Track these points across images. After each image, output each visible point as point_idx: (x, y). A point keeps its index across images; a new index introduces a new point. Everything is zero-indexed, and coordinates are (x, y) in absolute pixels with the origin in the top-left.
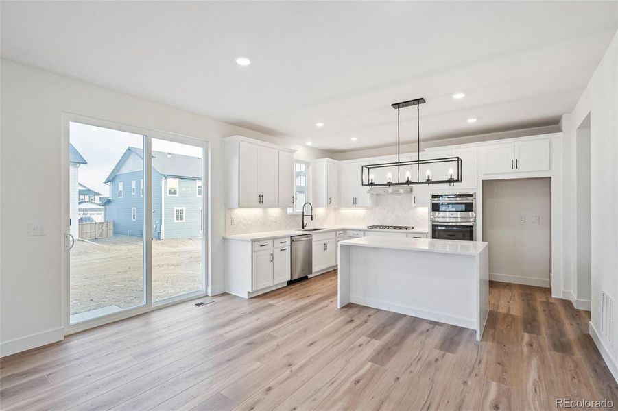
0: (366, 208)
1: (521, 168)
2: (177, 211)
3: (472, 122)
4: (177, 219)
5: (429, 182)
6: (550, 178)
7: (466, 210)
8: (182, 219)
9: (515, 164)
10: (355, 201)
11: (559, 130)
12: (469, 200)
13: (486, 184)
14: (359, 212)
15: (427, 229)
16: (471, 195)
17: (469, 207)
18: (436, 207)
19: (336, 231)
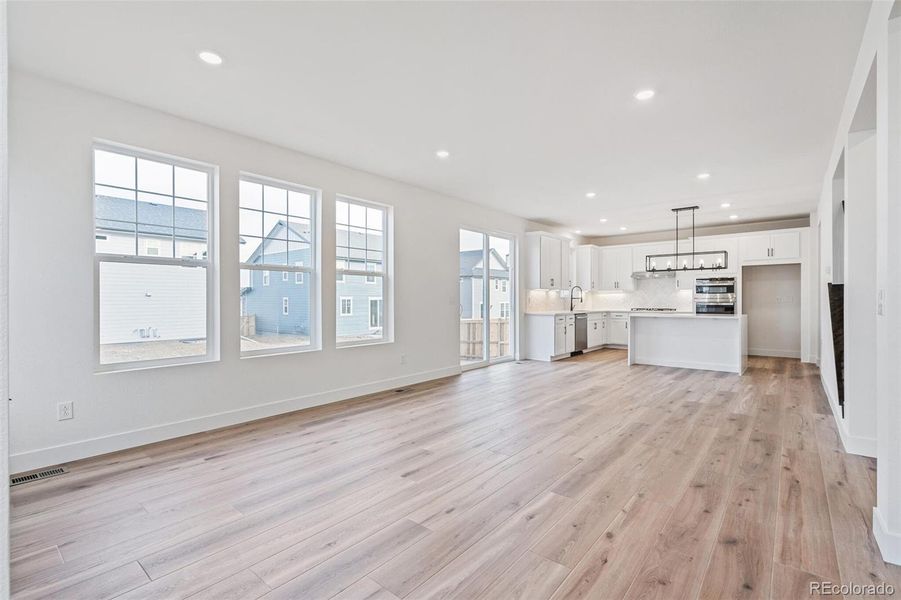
0: (626, 291)
1: (776, 256)
2: (344, 301)
3: (734, 217)
4: (344, 312)
5: (702, 268)
6: (800, 264)
7: (728, 292)
8: (349, 312)
9: (771, 252)
10: (617, 285)
11: (807, 224)
12: (730, 283)
13: (746, 270)
14: (619, 296)
15: (692, 309)
16: (732, 279)
17: (731, 289)
18: (699, 290)
19: (602, 312)
